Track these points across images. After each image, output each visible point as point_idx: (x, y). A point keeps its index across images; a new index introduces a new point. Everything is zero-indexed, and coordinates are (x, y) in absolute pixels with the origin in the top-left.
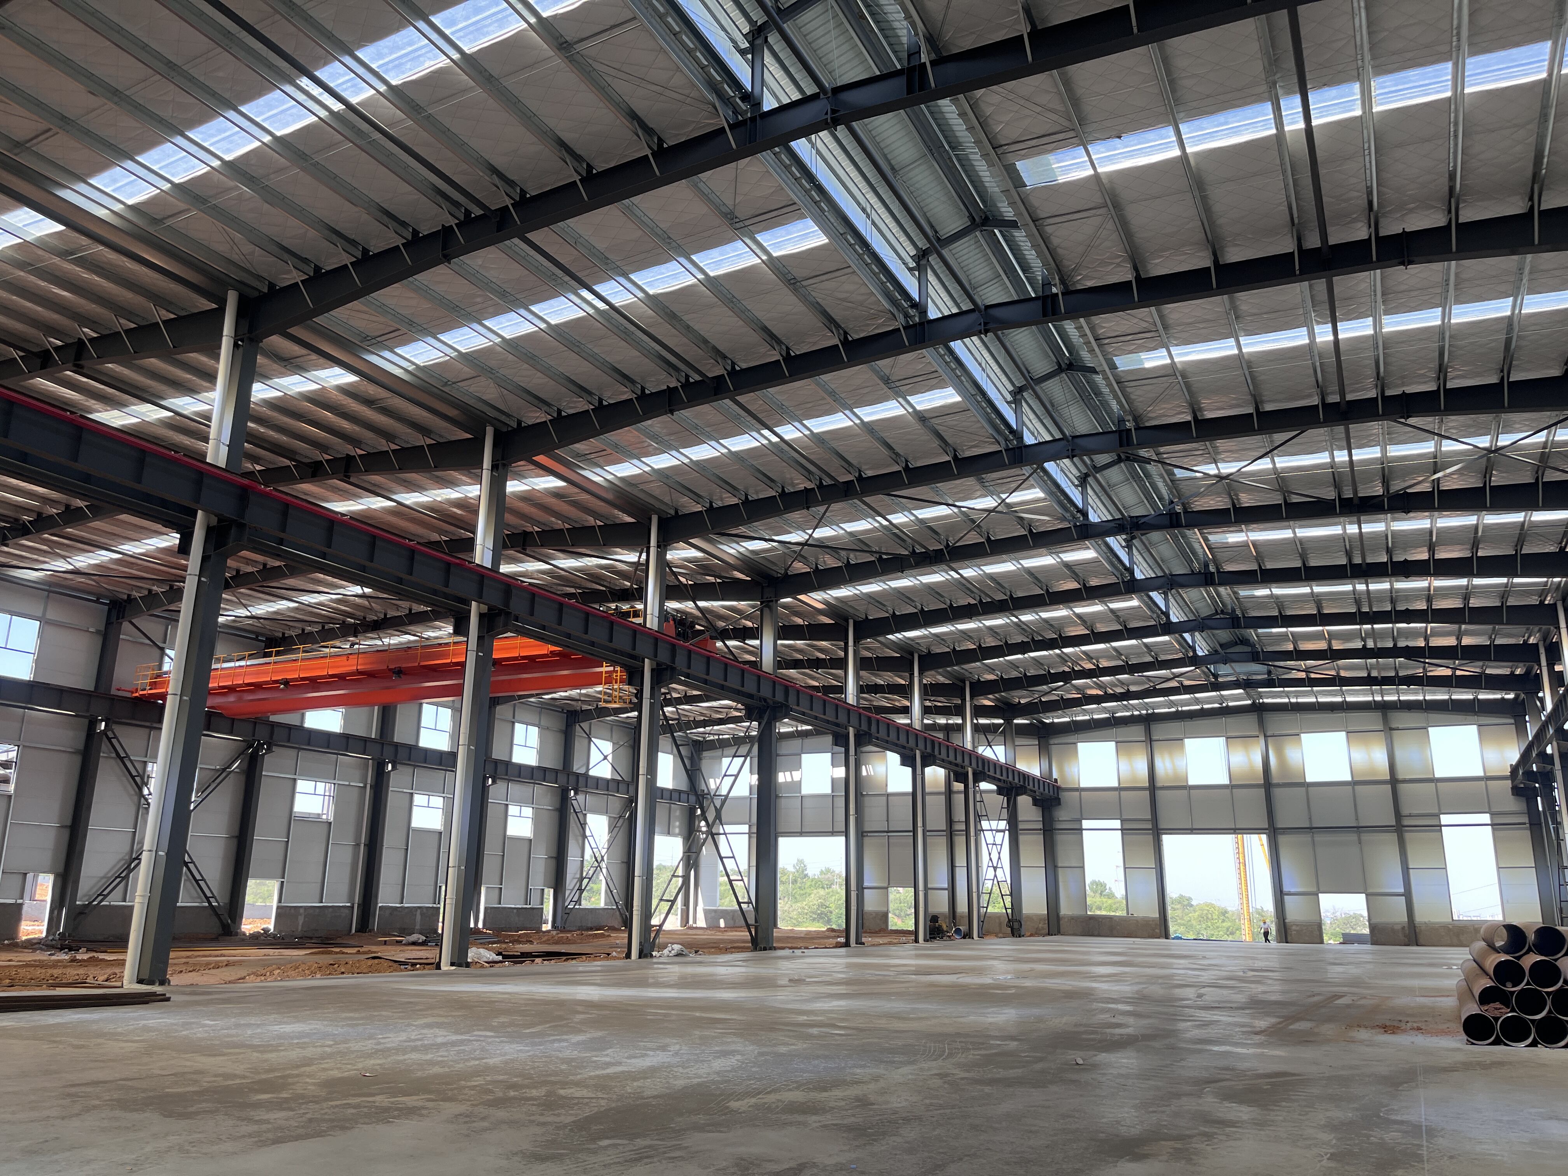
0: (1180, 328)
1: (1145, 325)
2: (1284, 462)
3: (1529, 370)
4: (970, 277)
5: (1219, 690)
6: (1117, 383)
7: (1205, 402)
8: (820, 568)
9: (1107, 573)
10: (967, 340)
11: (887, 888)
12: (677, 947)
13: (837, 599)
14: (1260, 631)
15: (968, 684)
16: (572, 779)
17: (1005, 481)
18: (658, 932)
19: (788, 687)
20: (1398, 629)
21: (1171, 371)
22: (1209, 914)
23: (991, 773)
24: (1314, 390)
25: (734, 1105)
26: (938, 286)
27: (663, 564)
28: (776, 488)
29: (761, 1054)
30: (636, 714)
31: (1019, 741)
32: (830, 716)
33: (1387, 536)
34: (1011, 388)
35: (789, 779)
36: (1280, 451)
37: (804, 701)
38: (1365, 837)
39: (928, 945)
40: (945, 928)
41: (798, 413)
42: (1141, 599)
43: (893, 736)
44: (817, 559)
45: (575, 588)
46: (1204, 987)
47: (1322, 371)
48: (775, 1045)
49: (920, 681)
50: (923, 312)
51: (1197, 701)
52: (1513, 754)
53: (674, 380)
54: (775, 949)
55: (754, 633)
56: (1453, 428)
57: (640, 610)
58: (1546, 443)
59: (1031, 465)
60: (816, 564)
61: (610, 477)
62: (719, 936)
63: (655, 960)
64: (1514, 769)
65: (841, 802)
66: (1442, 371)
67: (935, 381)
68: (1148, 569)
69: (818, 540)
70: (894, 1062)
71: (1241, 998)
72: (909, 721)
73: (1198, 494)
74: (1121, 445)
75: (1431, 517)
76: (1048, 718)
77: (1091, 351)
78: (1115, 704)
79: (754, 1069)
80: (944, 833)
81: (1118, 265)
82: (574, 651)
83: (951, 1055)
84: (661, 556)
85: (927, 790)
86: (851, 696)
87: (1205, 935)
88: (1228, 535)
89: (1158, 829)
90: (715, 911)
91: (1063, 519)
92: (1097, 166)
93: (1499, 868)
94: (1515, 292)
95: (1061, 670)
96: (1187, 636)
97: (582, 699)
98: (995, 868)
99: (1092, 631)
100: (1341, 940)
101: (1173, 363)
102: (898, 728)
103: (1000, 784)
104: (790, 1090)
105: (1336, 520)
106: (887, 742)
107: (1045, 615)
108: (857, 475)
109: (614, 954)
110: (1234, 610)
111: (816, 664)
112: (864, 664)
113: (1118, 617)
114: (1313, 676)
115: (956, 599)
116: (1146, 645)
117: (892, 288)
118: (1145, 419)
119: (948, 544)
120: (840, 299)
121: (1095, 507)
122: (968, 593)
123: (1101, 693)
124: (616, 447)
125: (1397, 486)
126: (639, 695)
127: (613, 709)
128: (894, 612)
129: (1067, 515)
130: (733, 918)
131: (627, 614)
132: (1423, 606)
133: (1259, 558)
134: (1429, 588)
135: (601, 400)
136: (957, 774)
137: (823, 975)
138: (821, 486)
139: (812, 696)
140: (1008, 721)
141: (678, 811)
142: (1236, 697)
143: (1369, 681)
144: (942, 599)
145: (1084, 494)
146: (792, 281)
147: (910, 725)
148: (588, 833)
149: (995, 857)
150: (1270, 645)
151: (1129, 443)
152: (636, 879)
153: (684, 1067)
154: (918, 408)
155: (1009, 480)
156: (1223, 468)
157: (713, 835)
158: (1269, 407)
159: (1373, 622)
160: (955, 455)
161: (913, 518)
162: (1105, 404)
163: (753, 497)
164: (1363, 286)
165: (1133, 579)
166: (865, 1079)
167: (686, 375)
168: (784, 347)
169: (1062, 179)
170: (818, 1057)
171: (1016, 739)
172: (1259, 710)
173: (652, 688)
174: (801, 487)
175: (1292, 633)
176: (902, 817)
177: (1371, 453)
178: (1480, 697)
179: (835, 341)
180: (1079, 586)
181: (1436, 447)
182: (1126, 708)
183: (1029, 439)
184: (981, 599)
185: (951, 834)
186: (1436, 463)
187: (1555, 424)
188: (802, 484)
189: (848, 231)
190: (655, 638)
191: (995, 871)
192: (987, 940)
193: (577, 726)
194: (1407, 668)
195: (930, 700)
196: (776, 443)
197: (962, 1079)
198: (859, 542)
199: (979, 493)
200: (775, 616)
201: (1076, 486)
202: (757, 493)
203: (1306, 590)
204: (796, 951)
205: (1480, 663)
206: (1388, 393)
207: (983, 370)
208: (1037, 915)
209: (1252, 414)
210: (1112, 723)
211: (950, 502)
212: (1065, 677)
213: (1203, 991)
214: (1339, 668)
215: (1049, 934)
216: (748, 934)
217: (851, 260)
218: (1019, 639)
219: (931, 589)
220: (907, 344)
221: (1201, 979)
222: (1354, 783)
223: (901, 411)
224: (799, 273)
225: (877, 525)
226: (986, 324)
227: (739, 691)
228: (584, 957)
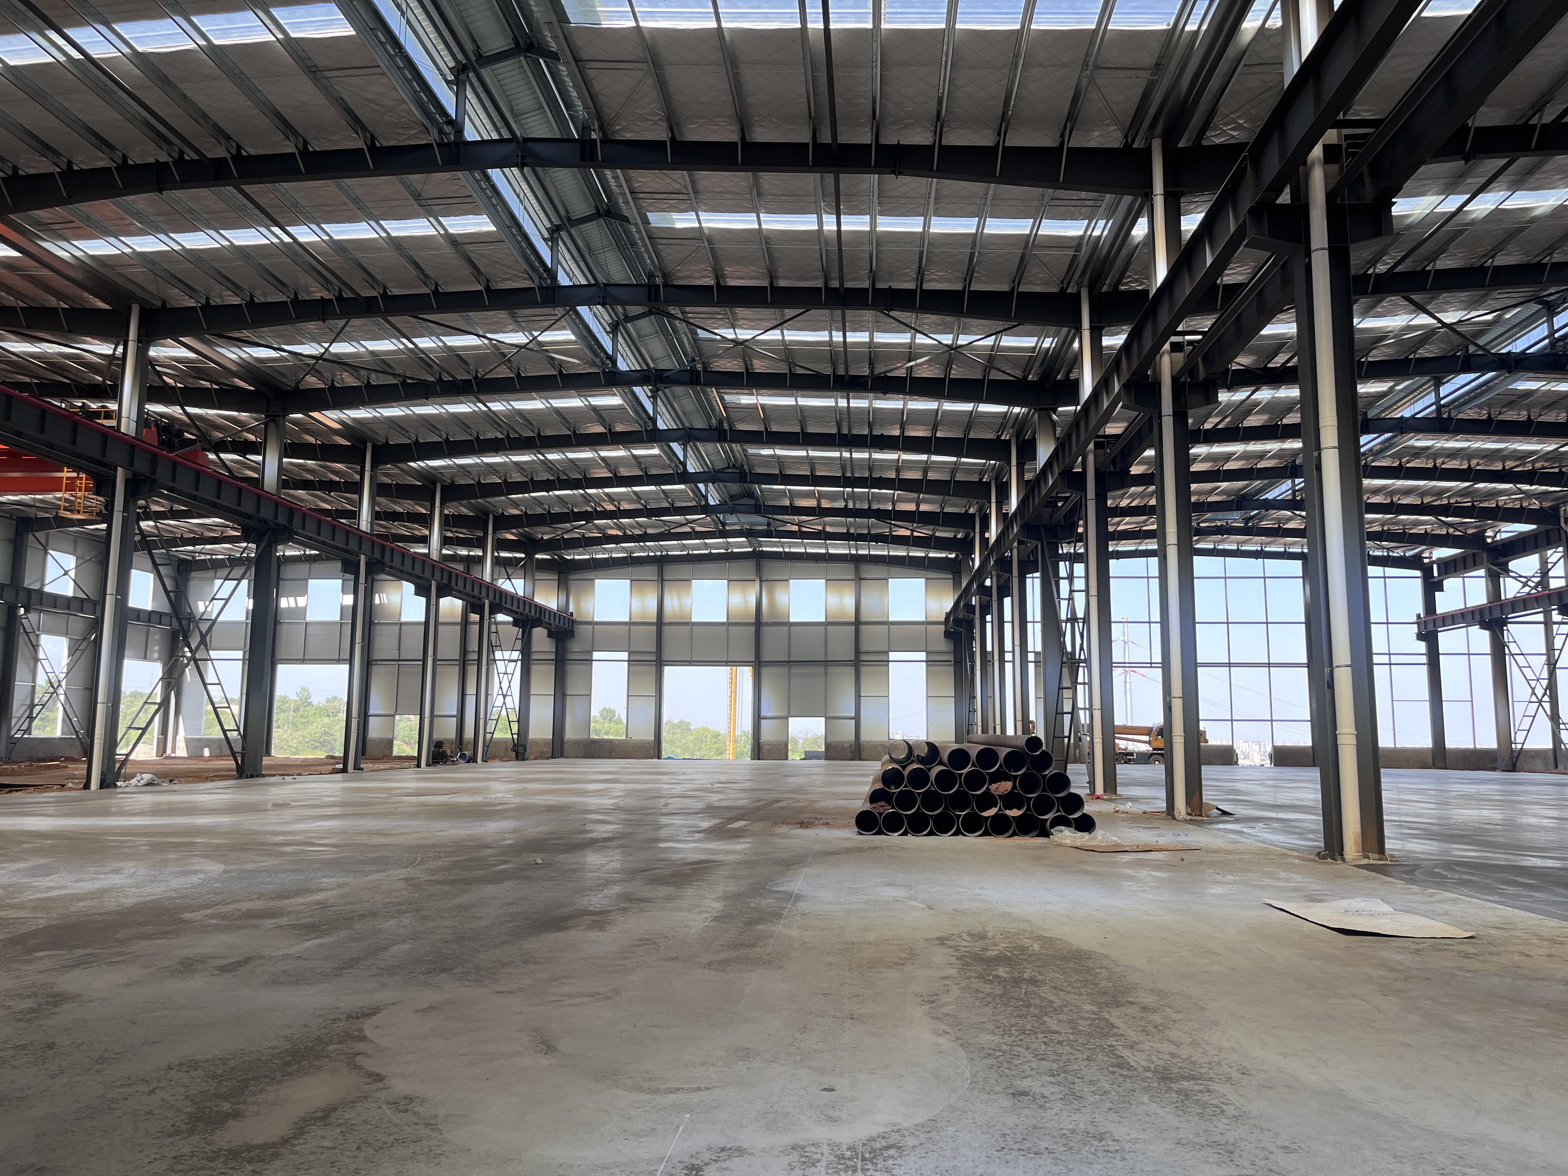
0: (709, 195)
1: (677, 186)
2: (791, 336)
3: (985, 283)
4: (513, 103)
5: (726, 538)
6: (649, 238)
7: (728, 270)
8: (337, 385)
9: (631, 421)
10: (506, 170)
11: (393, 716)
12: (147, 777)
13: (355, 420)
14: (763, 486)
15: (491, 517)
16: (22, 596)
17: (537, 318)
18: (124, 763)
19: (292, 510)
20: (873, 493)
21: (697, 235)
22: (702, 736)
23: (508, 606)
24: (820, 273)
25: (187, 916)
26: (477, 106)
27: (145, 364)
28: (288, 294)
29: (225, 872)
30: (104, 526)
31: (539, 576)
32: (340, 542)
33: (869, 412)
34: (549, 225)
35: (293, 605)
36: (789, 325)
37: (311, 526)
38: (831, 670)
39: (430, 769)
40: (449, 753)
41: (315, 215)
42: (662, 449)
43: (408, 566)
44: (334, 375)
45: (31, 377)
46: (673, 797)
47: (827, 257)
48: (243, 863)
49: (441, 512)
50: (459, 131)
51: (707, 546)
52: (948, 604)
53: (164, 153)
54: (263, 776)
55: (255, 448)
56: (925, 324)
57: (113, 411)
58: (993, 346)
59: (563, 306)
60: (333, 381)
61: (78, 254)
62: (202, 765)
63: (119, 790)
64: (948, 615)
65: (348, 630)
66: (920, 273)
67: (470, 206)
68: (671, 420)
69: (336, 355)
70: (364, 871)
71: (700, 805)
72: (426, 551)
73: (716, 356)
74: (649, 300)
75: (904, 399)
76: (570, 554)
77: (627, 203)
78: (633, 544)
79: (216, 885)
80: (457, 663)
81: (655, 123)
82: (26, 452)
83: (421, 863)
84: (141, 353)
85: (440, 620)
86: (365, 522)
87: (698, 755)
88: (741, 397)
89: (661, 661)
90: (199, 740)
91: (593, 364)
92: (639, 19)
93: (928, 697)
94: (981, 214)
95: (584, 509)
96: (701, 486)
97: (37, 504)
98: (504, 696)
99: (615, 475)
100: (803, 757)
101: (701, 228)
102: (415, 557)
103: (515, 616)
104: (251, 900)
105: (831, 394)
106: (402, 571)
107: (571, 456)
108: (381, 291)
109: (70, 785)
110: (742, 466)
111: (328, 486)
112: (379, 490)
113: (639, 463)
114: (804, 529)
115: (484, 432)
116: (663, 491)
117: (425, 99)
118: (673, 277)
119: (477, 375)
120: (367, 100)
121: (625, 356)
122: (496, 427)
123: (620, 533)
124: (88, 219)
125: (879, 369)
126: (109, 505)
127: (78, 520)
128: (417, 439)
129: (597, 360)
130: (220, 747)
131: (96, 414)
132: (893, 475)
133: (766, 421)
134: (898, 460)
135: (70, 164)
136: (473, 605)
137: (309, 799)
138: (340, 298)
139: (320, 521)
140: (530, 556)
141: (157, 634)
142: (739, 544)
143: (847, 537)
144: (468, 431)
145: (614, 341)
146: (312, 69)
147: (427, 555)
148: (41, 655)
149: (505, 685)
150: (771, 499)
151: (657, 299)
152: (99, 705)
153: (137, 887)
154: (451, 231)
155: (541, 318)
156: (740, 334)
157: (196, 661)
158: (783, 283)
159: (853, 486)
160: (488, 286)
161: (441, 344)
162: (639, 255)
163: (259, 299)
164: (864, 186)
165: (655, 429)
166: (330, 887)
167: (180, 150)
168: (301, 140)
169: (606, 24)
170: (287, 871)
171: (537, 574)
172: (758, 557)
173: (126, 501)
174: (318, 296)
175: (789, 490)
176: (413, 646)
177: (862, 337)
178: (930, 555)
179: (360, 144)
180: (605, 431)
181: (911, 339)
182: (643, 549)
183: (563, 280)
184: (508, 434)
185: (463, 663)
186: (911, 352)
187: (1001, 331)
188: (318, 292)
189: (380, 27)
190: (131, 445)
191: (504, 698)
192: (490, 763)
193: (30, 536)
194: (878, 528)
195: (451, 531)
196: (288, 243)
197: (426, 881)
198: (381, 362)
199: (511, 327)
200: (282, 432)
201: (607, 333)
202: (265, 295)
203: (803, 453)
204: (286, 777)
205: (932, 527)
206: (879, 285)
207: (521, 202)
208: (542, 740)
209: (766, 287)
210: (629, 562)
211: (481, 333)
212: (588, 516)
213: (670, 801)
214: (825, 525)
215: (552, 757)
216: (233, 762)
217: (382, 60)
218: (545, 476)
219: (457, 418)
220: (440, 163)
221: (674, 791)
222: (827, 624)
223: (432, 232)
224: (320, 61)
225: (401, 347)
226: (523, 157)
227: (235, 510)
228: (32, 789)
